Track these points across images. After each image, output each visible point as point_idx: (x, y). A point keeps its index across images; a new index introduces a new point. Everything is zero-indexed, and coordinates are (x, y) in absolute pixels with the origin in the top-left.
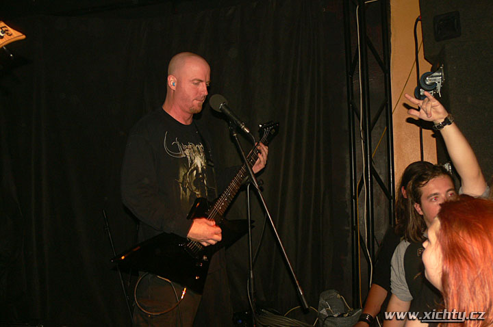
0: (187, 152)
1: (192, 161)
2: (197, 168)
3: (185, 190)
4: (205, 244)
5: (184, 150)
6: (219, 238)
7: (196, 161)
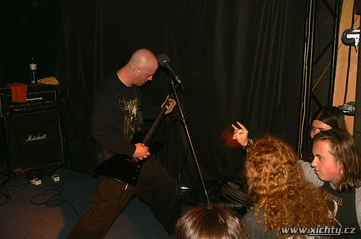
0: (129, 106)
1: (131, 111)
2: (133, 115)
3: (126, 129)
4: (141, 159)
5: (127, 106)
6: (148, 154)
7: (133, 111)
